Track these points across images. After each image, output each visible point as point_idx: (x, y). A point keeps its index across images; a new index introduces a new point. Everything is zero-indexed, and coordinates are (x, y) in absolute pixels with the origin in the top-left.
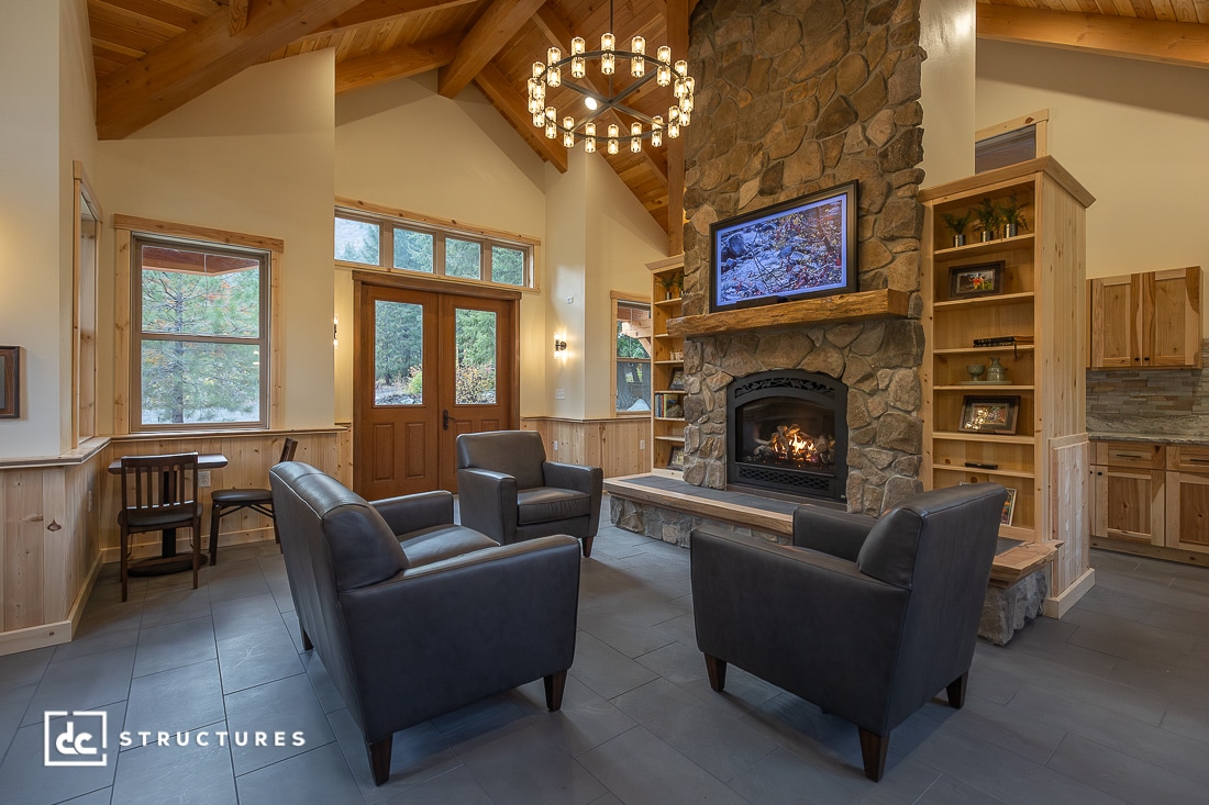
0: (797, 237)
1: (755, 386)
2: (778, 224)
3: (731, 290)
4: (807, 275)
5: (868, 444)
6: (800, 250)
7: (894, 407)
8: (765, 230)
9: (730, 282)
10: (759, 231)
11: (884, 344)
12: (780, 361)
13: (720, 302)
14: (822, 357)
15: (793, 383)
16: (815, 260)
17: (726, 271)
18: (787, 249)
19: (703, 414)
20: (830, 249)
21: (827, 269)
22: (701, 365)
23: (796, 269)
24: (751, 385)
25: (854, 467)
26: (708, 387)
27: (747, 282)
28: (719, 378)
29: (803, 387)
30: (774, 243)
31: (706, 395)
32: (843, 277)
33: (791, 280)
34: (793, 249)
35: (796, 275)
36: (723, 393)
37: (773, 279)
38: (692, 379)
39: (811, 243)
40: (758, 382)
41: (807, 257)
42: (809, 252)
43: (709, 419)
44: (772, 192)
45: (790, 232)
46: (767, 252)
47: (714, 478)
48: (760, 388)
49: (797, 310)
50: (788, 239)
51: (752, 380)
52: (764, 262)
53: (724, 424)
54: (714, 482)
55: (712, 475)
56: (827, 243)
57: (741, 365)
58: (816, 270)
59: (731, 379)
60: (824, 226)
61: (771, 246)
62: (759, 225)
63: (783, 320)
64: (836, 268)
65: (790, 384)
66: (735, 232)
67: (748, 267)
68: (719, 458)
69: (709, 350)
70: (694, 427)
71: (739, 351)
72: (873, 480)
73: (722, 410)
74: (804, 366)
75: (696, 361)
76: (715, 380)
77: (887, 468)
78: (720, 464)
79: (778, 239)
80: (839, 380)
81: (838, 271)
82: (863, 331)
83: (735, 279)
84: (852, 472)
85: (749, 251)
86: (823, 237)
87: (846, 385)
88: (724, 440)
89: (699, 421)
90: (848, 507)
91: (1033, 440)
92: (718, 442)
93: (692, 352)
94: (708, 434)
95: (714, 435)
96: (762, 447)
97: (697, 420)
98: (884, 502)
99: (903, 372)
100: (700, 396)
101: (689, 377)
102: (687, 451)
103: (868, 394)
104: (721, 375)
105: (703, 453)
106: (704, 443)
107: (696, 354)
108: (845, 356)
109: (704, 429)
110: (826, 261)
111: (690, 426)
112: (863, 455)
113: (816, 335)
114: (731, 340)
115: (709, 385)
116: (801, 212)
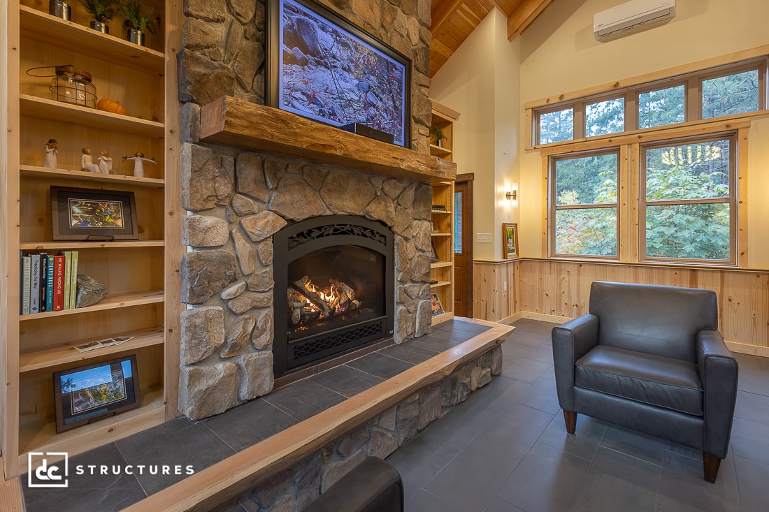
0: (372, 77)
1: (315, 234)
2: (356, 48)
3: (298, 95)
4: (380, 122)
5: (406, 283)
6: (374, 93)
7: (420, 250)
8: (345, 45)
9: (300, 84)
10: (336, 40)
11: (415, 202)
12: (347, 205)
14: (382, 207)
15: (356, 232)
16: (386, 111)
18: (364, 84)
19: (234, 280)
20: (395, 107)
21: (394, 125)
22: (231, 198)
23: (373, 109)
24: (310, 232)
25: (401, 303)
26: (247, 236)
27: (321, 97)
28: (265, 223)
29: (364, 235)
30: (353, 68)
31: (243, 247)
32: (402, 138)
33: (368, 120)
34: (369, 88)
35: (372, 118)
36: (270, 242)
37: (351, 111)
38: (208, 220)
39: (383, 92)
40: (320, 229)
41: (380, 104)
42: (381, 100)
43: (247, 288)
45: (367, 68)
46: (346, 74)
47: (259, 381)
48: (321, 236)
50: (365, 73)
51: (312, 225)
52: (342, 83)
53: (271, 293)
54: (260, 386)
55: (254, 378)
56: (394, 102)
58: (387, 121)
59: (284, 223)
60: (392, 83)
61: (350, 69)
62: (335, 33)
64: (399, 126)
65: (352, 231)
66: (306, 16)
67: (323, 76)
68: (265, 348)
69: (250, 173)
70: (214, 308)
71: (298, 183)
72: (412, 309)
73: (270, 269)
74: (368, 213)
75: (224, 188)
76: (261, 223)
77: (418, 297)
78: (269, 354)
79: (356, 66)
80: (390, 228)
81: (400, 131)
82: (405, 189)
83: (306, 83)
84: (401, 307)
85: (325, 57)
86: (391, 92)
87: (394, 233)
88: (272, 315)
89: (224, 295)
90: (398, 339)
91: (452, 263)
92: (266, 322)
93: (212, 168)
94: (242, 313)
95: (255, 313)
96: (298, 311)
97: (217, 294)
98: (417, 324)
99: (426, 223)
100: (228, 250)
101: (197, 216)
102: (196, 359)
103: (407, 239)
104: (272, 217)
105: (236, 349)
106: (239, 330)
107: (224, 175)
108: (396, 208)
109: (237, 306)
110: (393, 118)
111: (203, 309)
112: (405, 291)
113: (377, 182)
114: (287, 165)
115: (249, 229)
116: (375, 54)
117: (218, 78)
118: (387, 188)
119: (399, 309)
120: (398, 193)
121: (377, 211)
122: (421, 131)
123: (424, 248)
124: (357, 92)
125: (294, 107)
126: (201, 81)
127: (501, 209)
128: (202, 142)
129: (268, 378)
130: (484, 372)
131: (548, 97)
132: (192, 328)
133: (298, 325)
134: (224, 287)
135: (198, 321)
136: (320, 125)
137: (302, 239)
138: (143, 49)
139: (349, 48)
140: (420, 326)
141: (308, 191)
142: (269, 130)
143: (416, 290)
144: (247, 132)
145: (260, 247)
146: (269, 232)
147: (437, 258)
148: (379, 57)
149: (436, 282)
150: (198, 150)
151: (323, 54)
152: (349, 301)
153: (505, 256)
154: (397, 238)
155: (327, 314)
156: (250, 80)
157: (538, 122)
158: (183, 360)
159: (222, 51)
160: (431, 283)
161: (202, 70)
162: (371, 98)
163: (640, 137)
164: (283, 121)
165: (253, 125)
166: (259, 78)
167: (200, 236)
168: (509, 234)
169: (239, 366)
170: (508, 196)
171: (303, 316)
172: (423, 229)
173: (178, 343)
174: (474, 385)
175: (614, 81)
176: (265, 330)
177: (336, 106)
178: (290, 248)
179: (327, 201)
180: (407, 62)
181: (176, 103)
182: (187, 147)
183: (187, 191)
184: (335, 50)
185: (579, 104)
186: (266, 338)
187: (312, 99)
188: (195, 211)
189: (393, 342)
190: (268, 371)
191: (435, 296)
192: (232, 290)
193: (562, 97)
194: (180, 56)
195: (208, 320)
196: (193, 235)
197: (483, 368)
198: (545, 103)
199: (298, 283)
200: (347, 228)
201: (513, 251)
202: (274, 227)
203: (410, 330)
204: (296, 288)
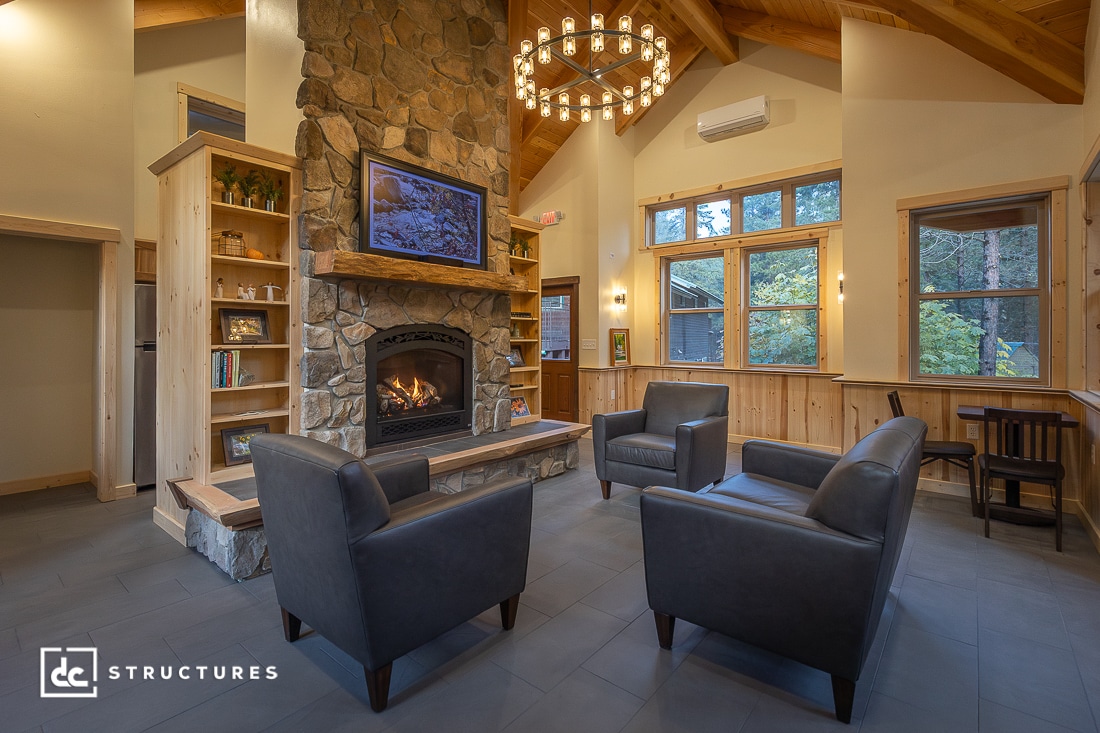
0: (448, 210)
1: (398, 340)
2: (433, 190)
3: (385, 234)
5: (485, 382)
6: (450, 222)
7: (499, 354)
8: (423, 189)
9: (386, 226)
10: (416, 187)
11: (494, 311)
12: (427, 316)
13: (373, 244)
14: (459, 316)
15: (435, 338)
16: (461, 236)
17: (380, 212)
18: (441, 217)
19: (337, 373)
20: (470, 231)
21: (469, 246)
22: (335, 314)
23: (448, 237)
24: (395, 338)
25: (477, 400)
26: (346, 341)
27: (404, 233)
28: (358, 331)
29: (443, 341)
30: (430, 206)
31: (343, 349)
32: (478, 256)
33: (444, 245)
34: (445, 219)
35: (448, 243)
36: (363, 346)
37: (429, 240)
38: (320, 330)
39: (458, 220)
40: (403, 335)
41: (455, 231)
42: (457, 227)
43: (346, 379)
44: (419, 154)
45: (443, 203)
46: (424, 212)
47: (355, 448)
48: (404, 341)
49: (481, 278)
50: (441, 208)
51: (396, 332)
52: (421, 220)
53: (364, 383)
56: (469, 227)
57: (390, 317)
58: (461, 244)
59: (374, 331)
60: (468, 211)
61: (428, 207)
62: (415, 181)
63: (472, 284)
64: (474, 248)
65: (431, 338)
66: (391, 173)
67: (405, 217)
68: (359, 424)
69: (348, 296)
70: (324, 392)
71: (385, 301)
72: (490, 406)
73: (363, 366)
74: (446, 322)
75: (330, 307)
76: (356, 332)
77: (496, 396)
78: (363, 428)
79: (434, 204)
80: (468, 335)
81: (475, 251)
82: (483, 299)
83: (391, 225)
84: (478, 404)
85: (407, 202)
86: (466, 219)
87: (472, 339)
88: (365, 400)
89: (330, 383)
90: (475, 431)
91: (539, 368)
92: (360, 404)
93: (323, 294)
94: (343, 397)
95: (352, 397)
96: (386, 401)
97: (326, 382)
98: (495, 420)
99: (505, 330)
100: (333, 351)
101: (313, 327)
102: (312, 425)
103: (485, 345)
104: (364, 326)
105: (340, 422)
106: (340, 409)
107: (329, 298)
108: (473, 317)
109: (339, 392)
110: (468, 240)
111: (316, 391)
112: (483, 390)
113: (455, 297)
114: (376, 288)
115: (347, 337)
116: (451, 191)
117: (326, 230)
118: (464, 300)
119: (476, 405)
120: (475, 304)
121: (453, 320)
122: (500, 247)
123: (503, 352)
124: (435, 225)
125: (382, 243)
126: (315, 235)
127: (608, 315)
128: (316, 277)
129: (362, 446)
130: (556, 463)
131: (659, 195)
132: (309, 403)
133: (386, 413)
134: (330, 377)
135: (313, 399)
136: (400, 261)
137: (388, 343)
138: (276, 214)
139: (427, 190)
140: (498, 421)
141: (394, 307)
142: (362, 269)
143: (495, 389)
144: (347, 272)
145: (355, 349)
146: (362, 338)
147: (524, 363)
148: (455, 193)
149: (522, 386)
150: (314, 282)
151: (404, 200)
152: (432, 397)
153: (612, 363)
154: (475, 344)
155: (411, 406)
156: (348, 228)
157: (654, 220)
158: (303, 426)
159: (328, 210)
160: (512, 386)
161: (316, 227)
162: (447, 227)
163: (740, 242)
164: (372, 262)
165: (351, 267)
166: (355, 224)
167: (315, 341)
168: (619, 340)
169: (340, 435)
170: (618, 300)
171: (390, 405)
172: (501, 335)
173: (299, 415)
174: (545, 473)
175: (718, 183)
176: (358, 411)
177: (416, 238)
178: (378, 350)
179: (409, 313)
180: (482, 191)
181: (297, 248)
182: (306, 280)
183: (306, 310)
184: (415, 195)
185: (692, 203)
186: (360, 416)
187: (396, 236)
188: (311, 324)
189: (471, 434)
190: (361, 441)
191: (522, 399)
192: (336, 379)
193: (672, 196)
194: (299, 219)
195: (320, 399)
196: (309, 340)
197: (557, 460)
198: (657, 201)
199: (387, 380)
200: (426, 335)
201: (624, 358)
202: (366, 334)
203: (487, 425)
204: (385, 384)
